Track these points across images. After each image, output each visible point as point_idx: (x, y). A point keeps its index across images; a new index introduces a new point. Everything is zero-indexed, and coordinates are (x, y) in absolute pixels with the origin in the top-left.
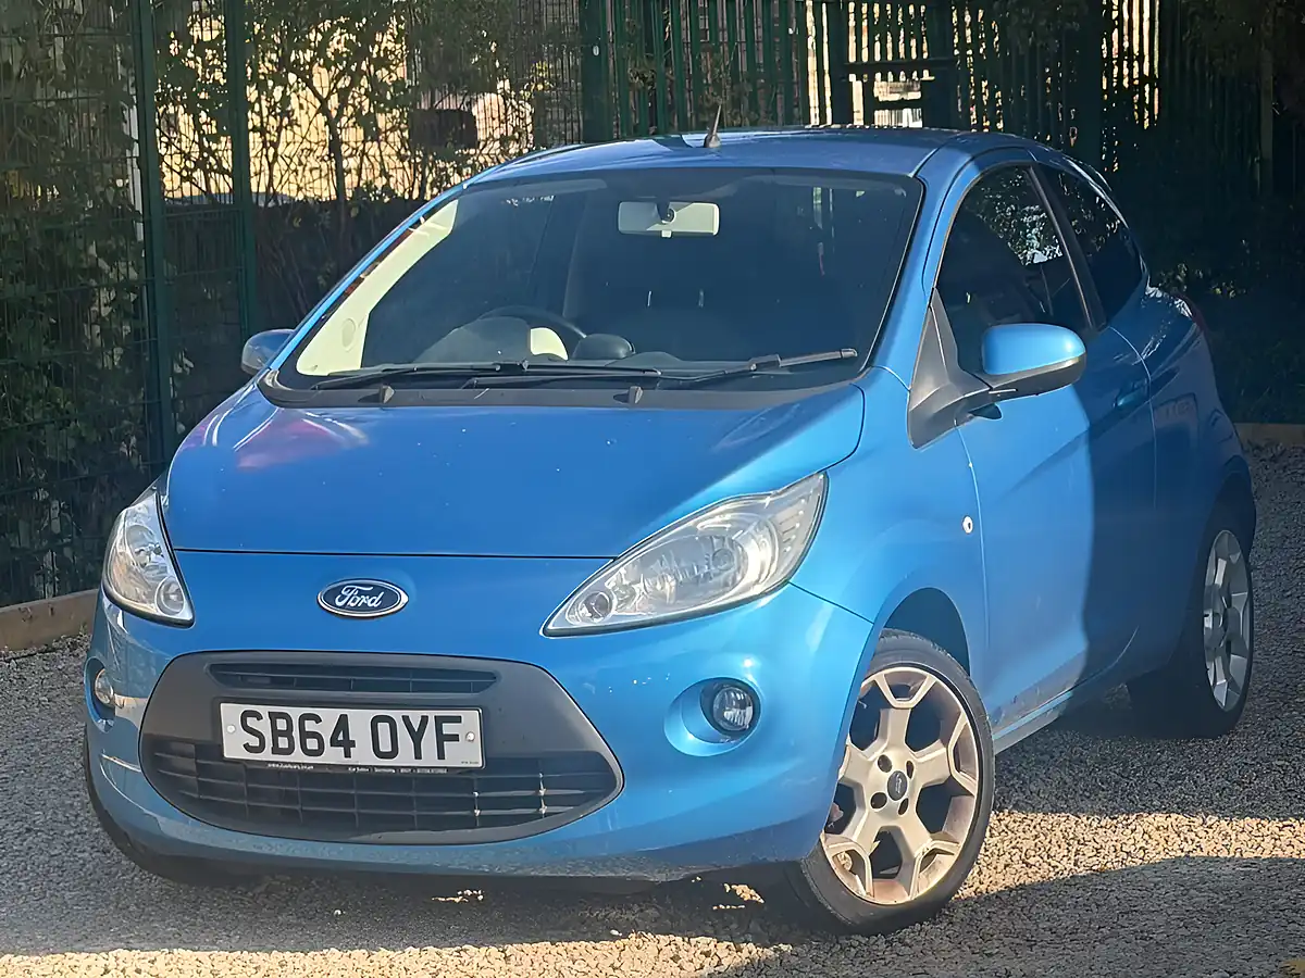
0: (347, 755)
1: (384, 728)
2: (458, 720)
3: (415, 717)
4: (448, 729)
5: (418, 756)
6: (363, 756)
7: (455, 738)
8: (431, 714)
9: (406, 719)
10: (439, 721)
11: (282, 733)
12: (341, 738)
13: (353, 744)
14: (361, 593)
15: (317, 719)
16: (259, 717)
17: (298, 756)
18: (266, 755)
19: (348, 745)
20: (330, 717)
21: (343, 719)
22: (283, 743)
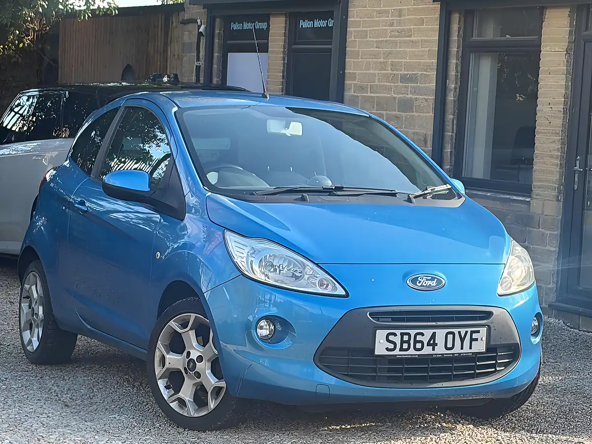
0: (433, 349)
1: (450, 337)
2: (478, 332)
3: (463, 331)
4: (475, 336)
5: (462, 348)
6: (440, 350)
7: (476, 340)
8: (469, 330)
9: (459, 332)
10: (472, 332)
11: (405, 342)
12: (432, 342)
13: (436, 345)
14: (427, 280)
15: (422, 334)
16: (395, 335)
17: (412, 351)
18: (397, 352)
19: (434, 345)
20: (428, 333)
21: (434, 334)
22: (405, 346)
